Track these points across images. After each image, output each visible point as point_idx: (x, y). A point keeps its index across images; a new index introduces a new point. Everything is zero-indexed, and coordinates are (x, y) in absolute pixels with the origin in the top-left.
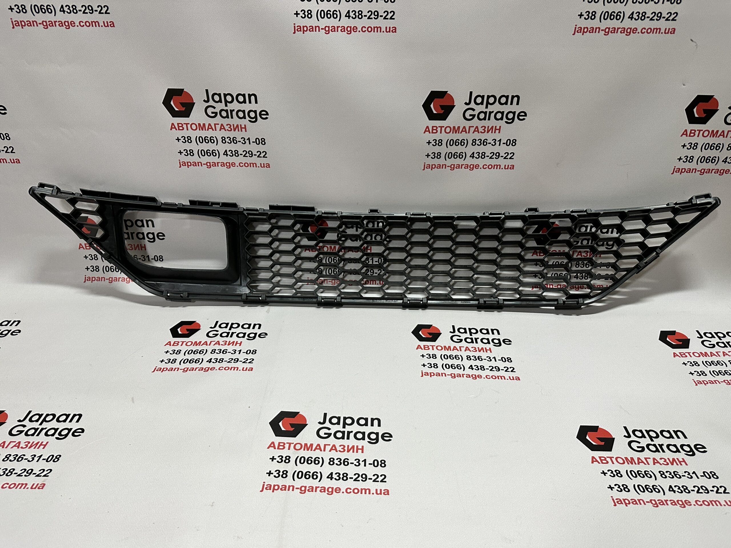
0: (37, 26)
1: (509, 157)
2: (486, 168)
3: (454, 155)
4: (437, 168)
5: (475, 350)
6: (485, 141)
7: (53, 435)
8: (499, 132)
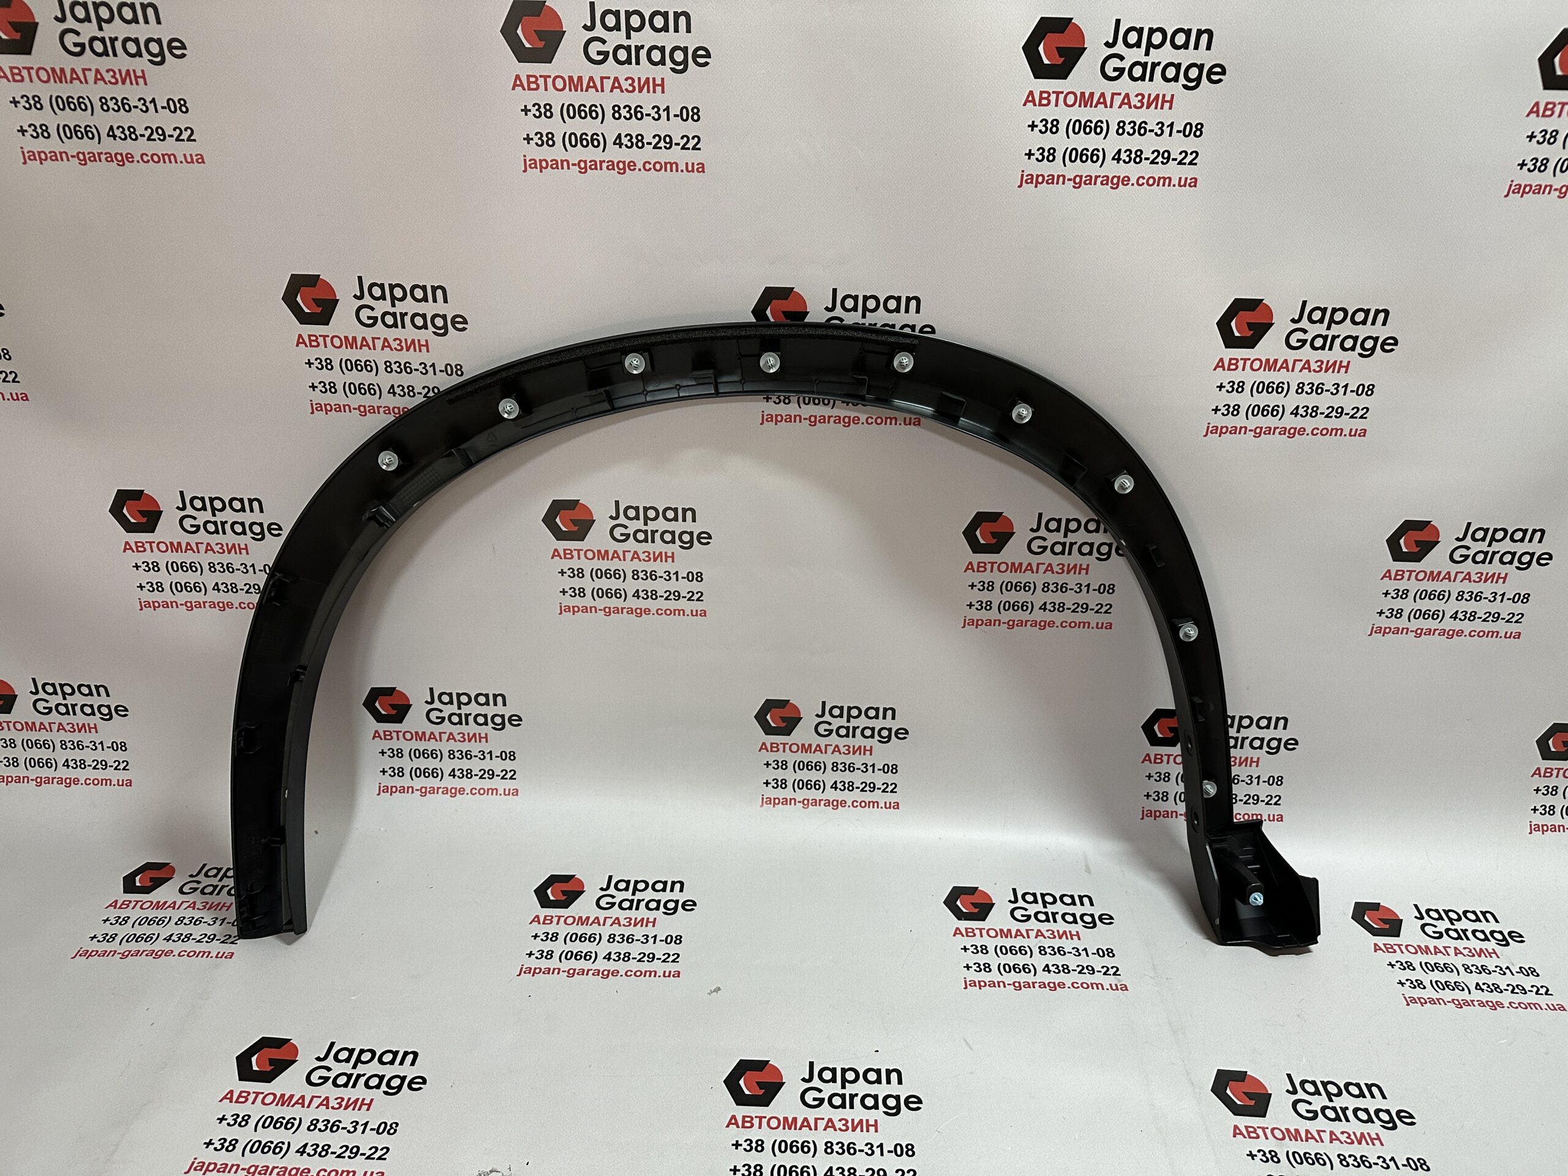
0: (350, 411)
1: (1103, 610)
2: (1066, 626)
3: (1014, 606)
4: (986, 625)
5: (1052, 936)
6: (1064, 585)
7: (378, 1087)
8: (1087, 573)
